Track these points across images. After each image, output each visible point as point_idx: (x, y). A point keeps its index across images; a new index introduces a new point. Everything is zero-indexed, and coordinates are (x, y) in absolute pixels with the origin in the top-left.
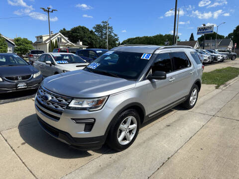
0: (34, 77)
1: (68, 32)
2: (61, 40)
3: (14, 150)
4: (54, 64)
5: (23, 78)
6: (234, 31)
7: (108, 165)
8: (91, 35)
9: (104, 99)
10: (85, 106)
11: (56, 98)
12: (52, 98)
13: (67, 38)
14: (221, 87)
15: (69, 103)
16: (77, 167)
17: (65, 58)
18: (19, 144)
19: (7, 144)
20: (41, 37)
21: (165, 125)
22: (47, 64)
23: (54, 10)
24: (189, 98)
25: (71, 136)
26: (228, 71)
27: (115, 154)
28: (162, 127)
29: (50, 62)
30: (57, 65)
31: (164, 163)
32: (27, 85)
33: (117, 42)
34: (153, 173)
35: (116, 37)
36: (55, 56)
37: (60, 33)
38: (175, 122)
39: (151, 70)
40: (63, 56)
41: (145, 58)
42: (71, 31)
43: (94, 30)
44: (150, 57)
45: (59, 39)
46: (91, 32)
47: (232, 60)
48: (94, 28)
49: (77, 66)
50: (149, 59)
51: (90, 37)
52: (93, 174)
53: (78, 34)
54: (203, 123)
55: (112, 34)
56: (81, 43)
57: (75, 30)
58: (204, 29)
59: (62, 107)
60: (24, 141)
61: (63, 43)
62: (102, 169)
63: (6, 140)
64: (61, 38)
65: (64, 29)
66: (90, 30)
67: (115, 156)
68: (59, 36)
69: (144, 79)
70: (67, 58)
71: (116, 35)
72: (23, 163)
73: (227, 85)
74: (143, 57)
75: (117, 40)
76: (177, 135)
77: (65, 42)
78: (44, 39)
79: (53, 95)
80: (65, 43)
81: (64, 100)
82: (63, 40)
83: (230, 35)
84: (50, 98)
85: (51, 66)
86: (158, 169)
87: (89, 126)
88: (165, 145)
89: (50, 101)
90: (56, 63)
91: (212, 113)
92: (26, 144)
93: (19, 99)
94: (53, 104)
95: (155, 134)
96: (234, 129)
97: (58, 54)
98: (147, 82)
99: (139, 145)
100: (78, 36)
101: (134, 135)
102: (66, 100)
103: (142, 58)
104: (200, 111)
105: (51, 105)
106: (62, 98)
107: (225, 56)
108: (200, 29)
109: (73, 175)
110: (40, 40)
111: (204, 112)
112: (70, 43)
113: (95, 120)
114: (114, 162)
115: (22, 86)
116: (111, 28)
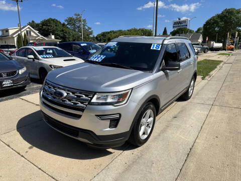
0: (20, 73)
1: (38, 25)
2: (30, 33)
3: (22, 156)
4: (38, 59)
5: (8, 75)
6: (205, 25)
7: (134, 162)
8: (63, 28)
9: (128, 93)
10: (109, 100)
11: (73, 93)
12: (68, 94)
13: (37, 32)
14: (207, 77)
15: (92, 98)
16: (102, 167)
17: (48, 52)
18: (27, 149)
19: (12, 150)
20: (7, 31)
21: (172, 117)
22: (29, 58)
24: (189, 89)
25: (95, 134)
26: (206, 63)
27: (136, 149)
28: (169, 119)
29: (32, 56)
30: (41, 60)
31: (188, 154)
32: (13, 83)
33: (91, 36)
34: (183, 165)
35: (90, 30)
36: (37, 49)
37: (29, 26)
38: (179, 113)
39: (164, 61)
40: (46, 49)
41: (155, 49)
42: (41, 24)
43: (66, 23)
44: (160, 47)
45: (28, 33)
46: (64, 25)
47: (205, 53)
48: (66, 21)
49: (64, 60)
50: (159, 49)
51: (63, 31)
52: (123, 172)
53: (49, 28)
54: (206, 113)
55: (86, 28)
56: (53, 37)
57: (45, 23)
58: (180, 23)
59: (82, 103)
60: (30, 145)
61: (33, 37)
62: (129, 166)
63: (8, 146)
64: (30, 32)
65: (33, 22)
66: (62, 23)
67: (136, 151)
68: (28, 30)
69: (159, 71)
70: (51, 51)
71: (90, 28)
72: (40, 169)
73: (210, 76)
74: (153, 48)
75: (91, 33)
76: (188, 126)
77: (35, 35)
78: (11, 32)
79: (68, 91)
80: (36, 37)
81: (84, 96)
82: (32, 34)
83: (199, 30)
84: (65, 94)
85: (34, 60)
86: (186, 160)
87: (115, 122)
88: (180, 136)
89: (65, 98)
90: (40, 57)
91: (210, 102)
92: (34, 148)
93: (4, 98)
94: (70, 100)
95: (167, 126)
96: (236, 116)
97: (41, 48)
98: (161, 73)
99: (155, 138)
101: (150, 129)
102: (86, 96)
103: (151, 48)
104: (198, 102)
105: (68, 102)
106: (81, 93)
107: (199, 49)
108: (175, 23)
109: (101, 176)
110: (6, 34)
111: (202, 102)
112: (41, 37)
113: (120, 115)
114: (138, 158)
115: (7, 83)
116: (84, 21)
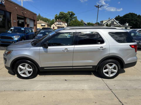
1: (121, 17)
8: (137, 19)
9: (11, 51)
20: (102, 22)
23: (102, 6)
37: (114, 19)
42: (123, 17)
45: (112, 22)
56: (127, 24)
57: (125, 16)
65: (119, 16)
66: (138, 15)
78: (104, 22)
80: (116, 25)
82: (115, 23)
100: (126, 19)
112: (119, 24)
